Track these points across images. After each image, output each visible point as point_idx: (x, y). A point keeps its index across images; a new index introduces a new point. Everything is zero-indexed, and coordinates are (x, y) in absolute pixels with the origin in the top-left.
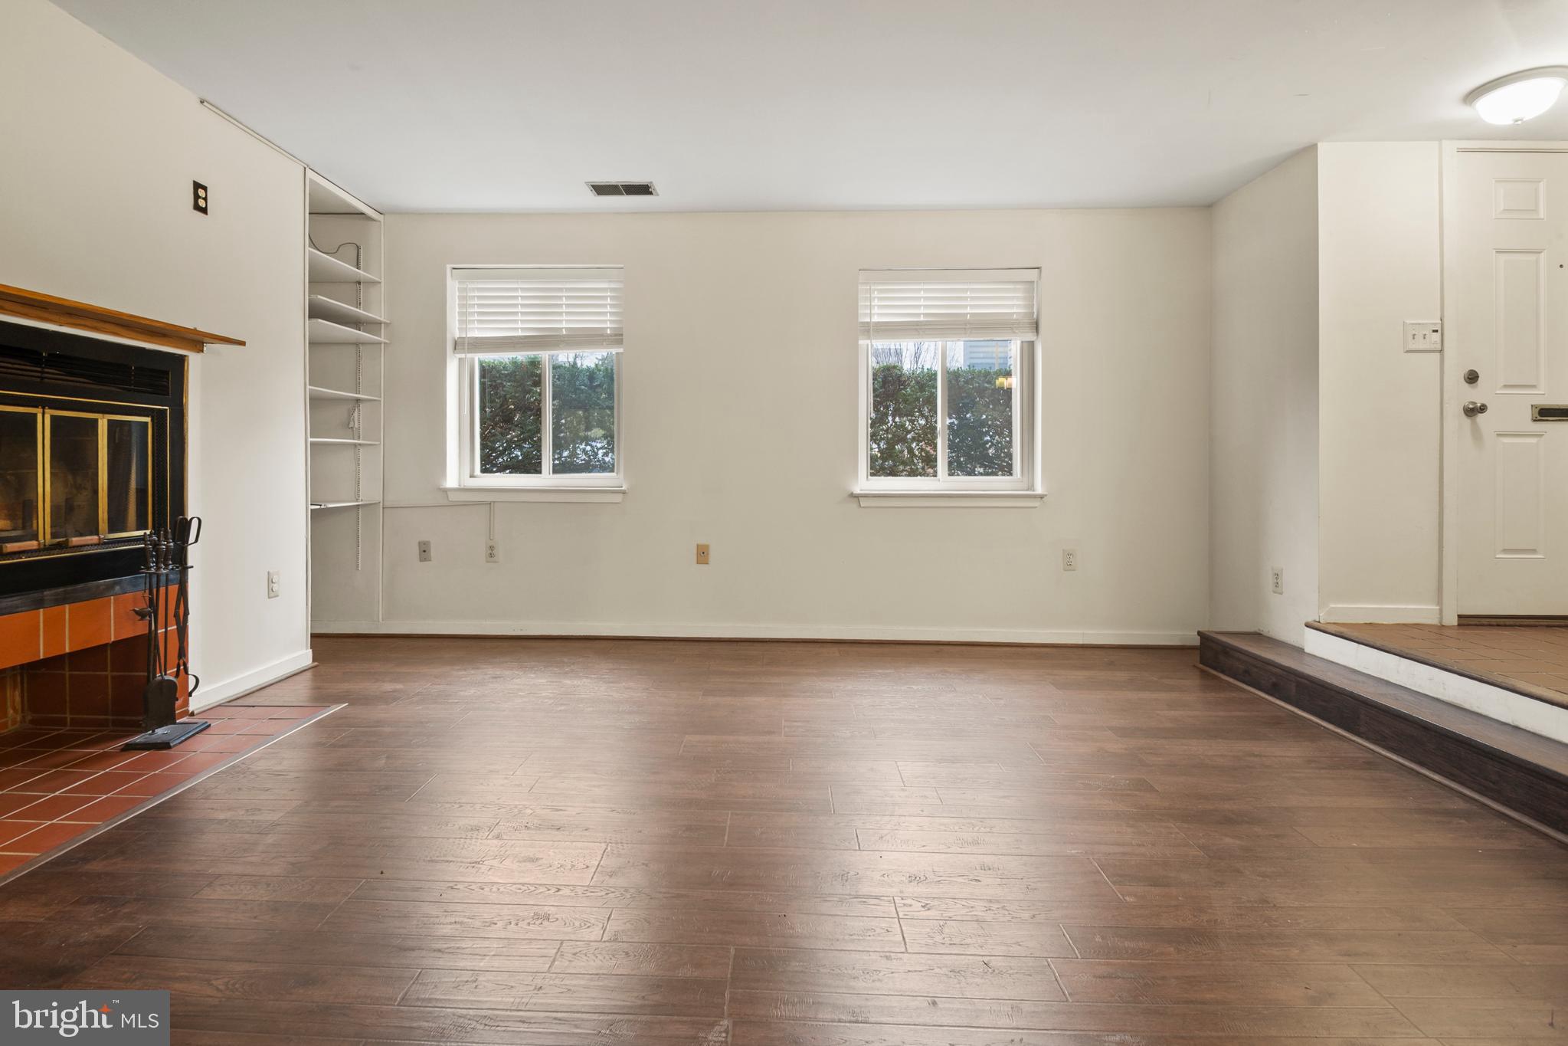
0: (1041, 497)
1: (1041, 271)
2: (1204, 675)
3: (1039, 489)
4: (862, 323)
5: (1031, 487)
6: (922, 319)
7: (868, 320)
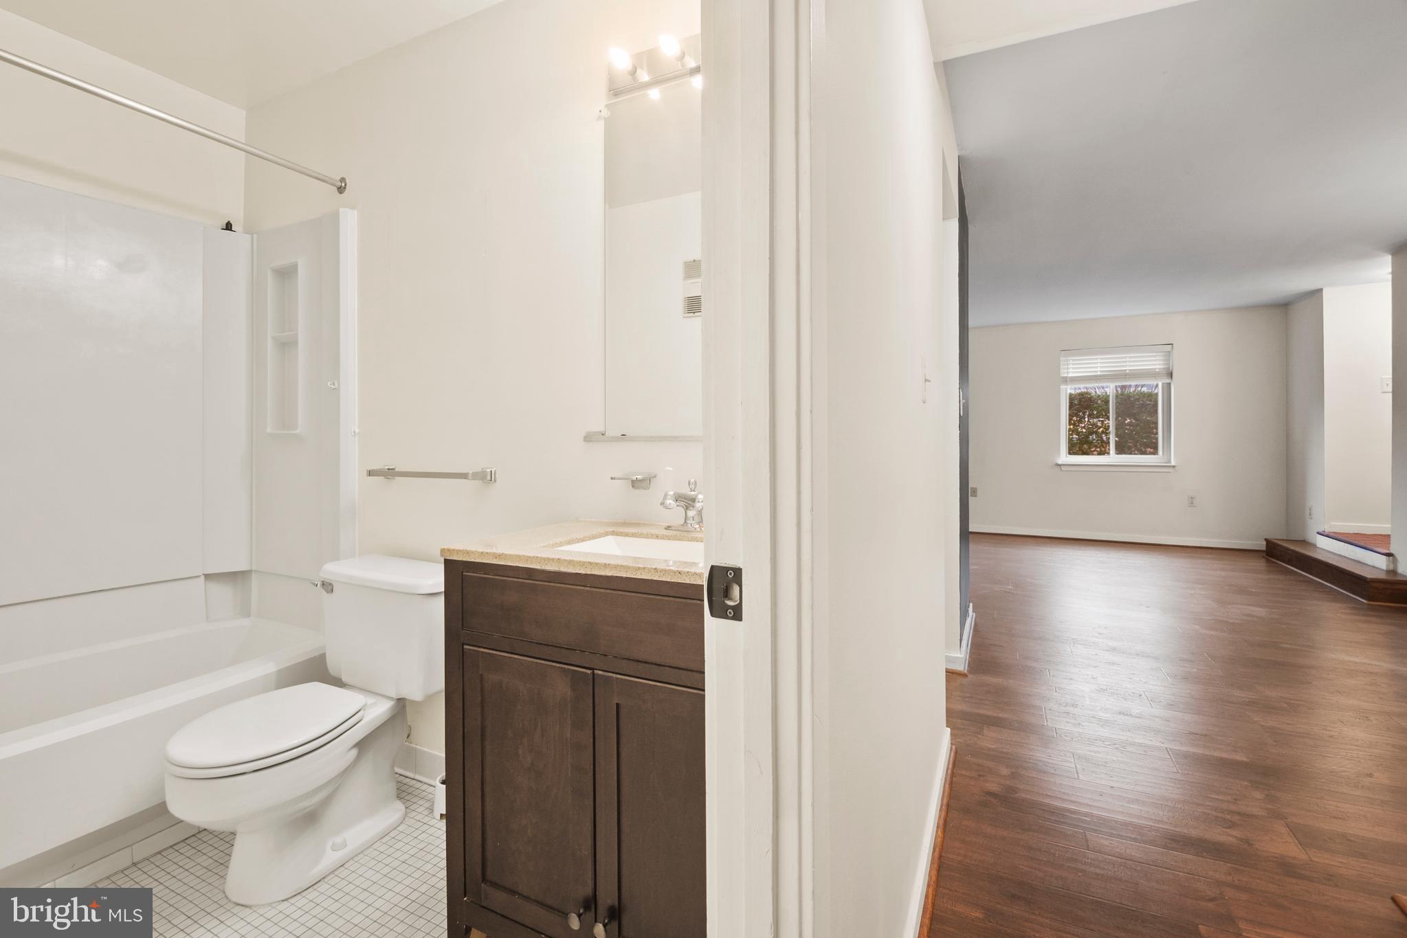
0: (1174, 467)
1: (1173, 347)
2: (1268, 561)
3: (1173, 463)
4: (1063, 377)
5: (1170, 462)
6: (1099, 373)
7: (1066, 375)
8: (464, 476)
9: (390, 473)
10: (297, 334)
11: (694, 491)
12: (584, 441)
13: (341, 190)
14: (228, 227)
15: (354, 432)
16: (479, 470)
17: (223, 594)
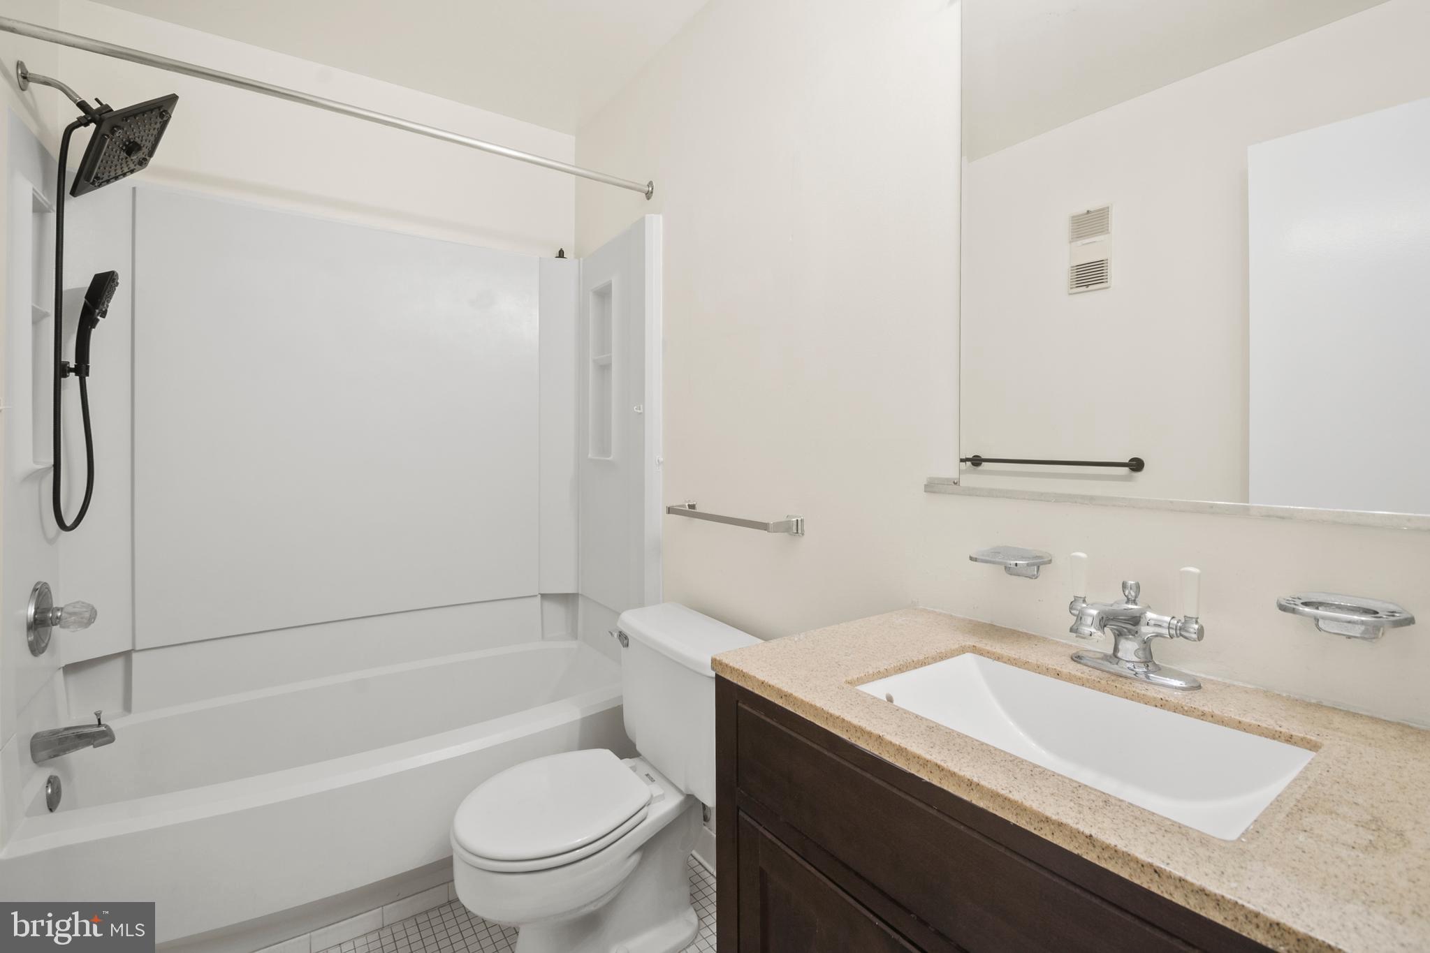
8: (763, 526)
9: (691, 511)
10: (611, 357)
11: (1134, 602)
12: (925, 491)
13: (649, 195)
14: (561, 254)
15: (658, 461)
16: (783, 519)
17: (556, 612)
